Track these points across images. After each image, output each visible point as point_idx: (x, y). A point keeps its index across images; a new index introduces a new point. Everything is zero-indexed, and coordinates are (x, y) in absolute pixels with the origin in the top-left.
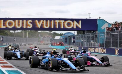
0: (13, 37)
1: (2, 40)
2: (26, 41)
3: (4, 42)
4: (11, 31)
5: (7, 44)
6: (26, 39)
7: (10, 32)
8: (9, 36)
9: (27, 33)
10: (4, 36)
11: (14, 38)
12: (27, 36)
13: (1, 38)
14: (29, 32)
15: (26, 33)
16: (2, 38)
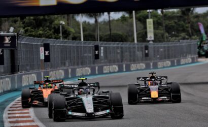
0: (91, 44)
1: (47, 59)
2: (147, 55)
3: (55, 67)
4: (82, 19)
5: (66, 72)
6: (147, 48)
7: (78, 24)
8: (74, 38)
9: (150, 22)
10: (51, 42)
11: (97, 48)
12: (151, 36)
13: (42, 49)
14: (154, 16)
15: (145, 23)
16: (47, 47)
